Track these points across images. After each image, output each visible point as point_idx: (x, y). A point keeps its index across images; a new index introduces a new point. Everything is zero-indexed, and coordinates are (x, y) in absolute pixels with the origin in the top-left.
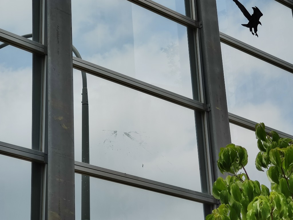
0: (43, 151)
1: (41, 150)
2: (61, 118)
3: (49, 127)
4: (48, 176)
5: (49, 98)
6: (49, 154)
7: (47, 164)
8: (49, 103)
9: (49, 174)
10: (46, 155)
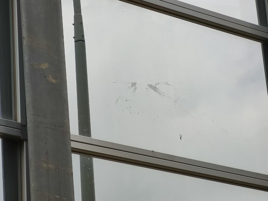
0: (19, 120)
1: (16, 119)
2: (45, 66)
3: (26, 81)
4: (29, 161)
5: (24, 34)
6: (29, 125)
7: (27, 140)
8: (25, 42)
9: (31, 156)
10: (24, 126)
